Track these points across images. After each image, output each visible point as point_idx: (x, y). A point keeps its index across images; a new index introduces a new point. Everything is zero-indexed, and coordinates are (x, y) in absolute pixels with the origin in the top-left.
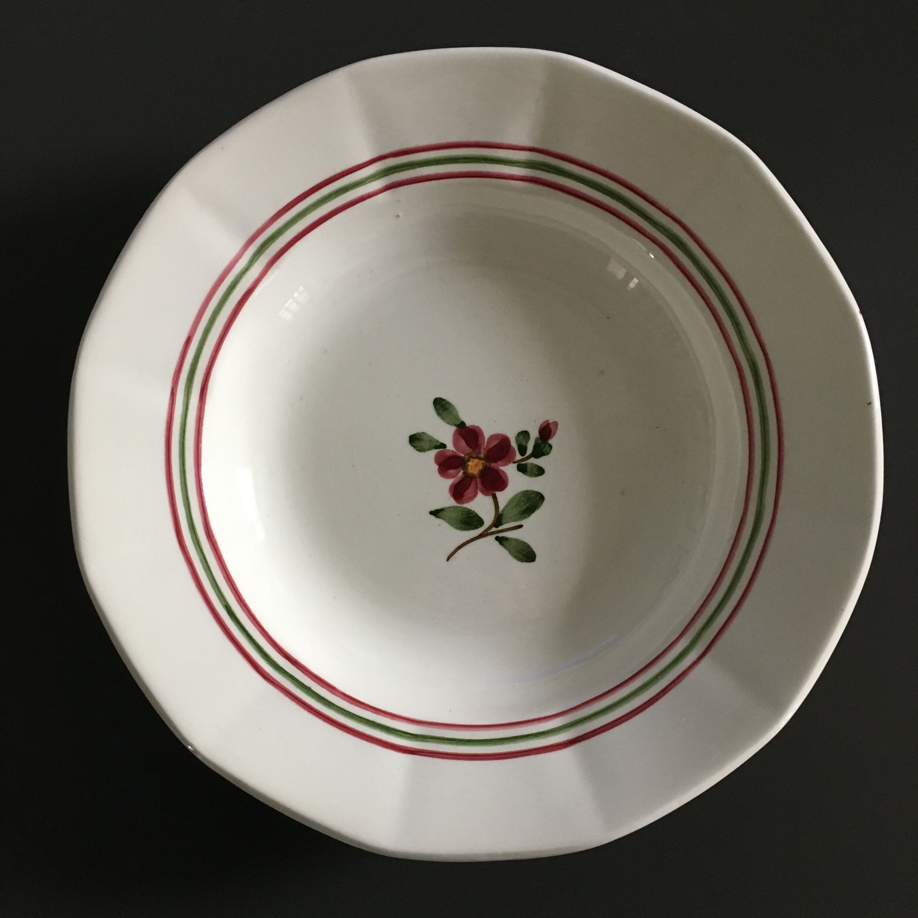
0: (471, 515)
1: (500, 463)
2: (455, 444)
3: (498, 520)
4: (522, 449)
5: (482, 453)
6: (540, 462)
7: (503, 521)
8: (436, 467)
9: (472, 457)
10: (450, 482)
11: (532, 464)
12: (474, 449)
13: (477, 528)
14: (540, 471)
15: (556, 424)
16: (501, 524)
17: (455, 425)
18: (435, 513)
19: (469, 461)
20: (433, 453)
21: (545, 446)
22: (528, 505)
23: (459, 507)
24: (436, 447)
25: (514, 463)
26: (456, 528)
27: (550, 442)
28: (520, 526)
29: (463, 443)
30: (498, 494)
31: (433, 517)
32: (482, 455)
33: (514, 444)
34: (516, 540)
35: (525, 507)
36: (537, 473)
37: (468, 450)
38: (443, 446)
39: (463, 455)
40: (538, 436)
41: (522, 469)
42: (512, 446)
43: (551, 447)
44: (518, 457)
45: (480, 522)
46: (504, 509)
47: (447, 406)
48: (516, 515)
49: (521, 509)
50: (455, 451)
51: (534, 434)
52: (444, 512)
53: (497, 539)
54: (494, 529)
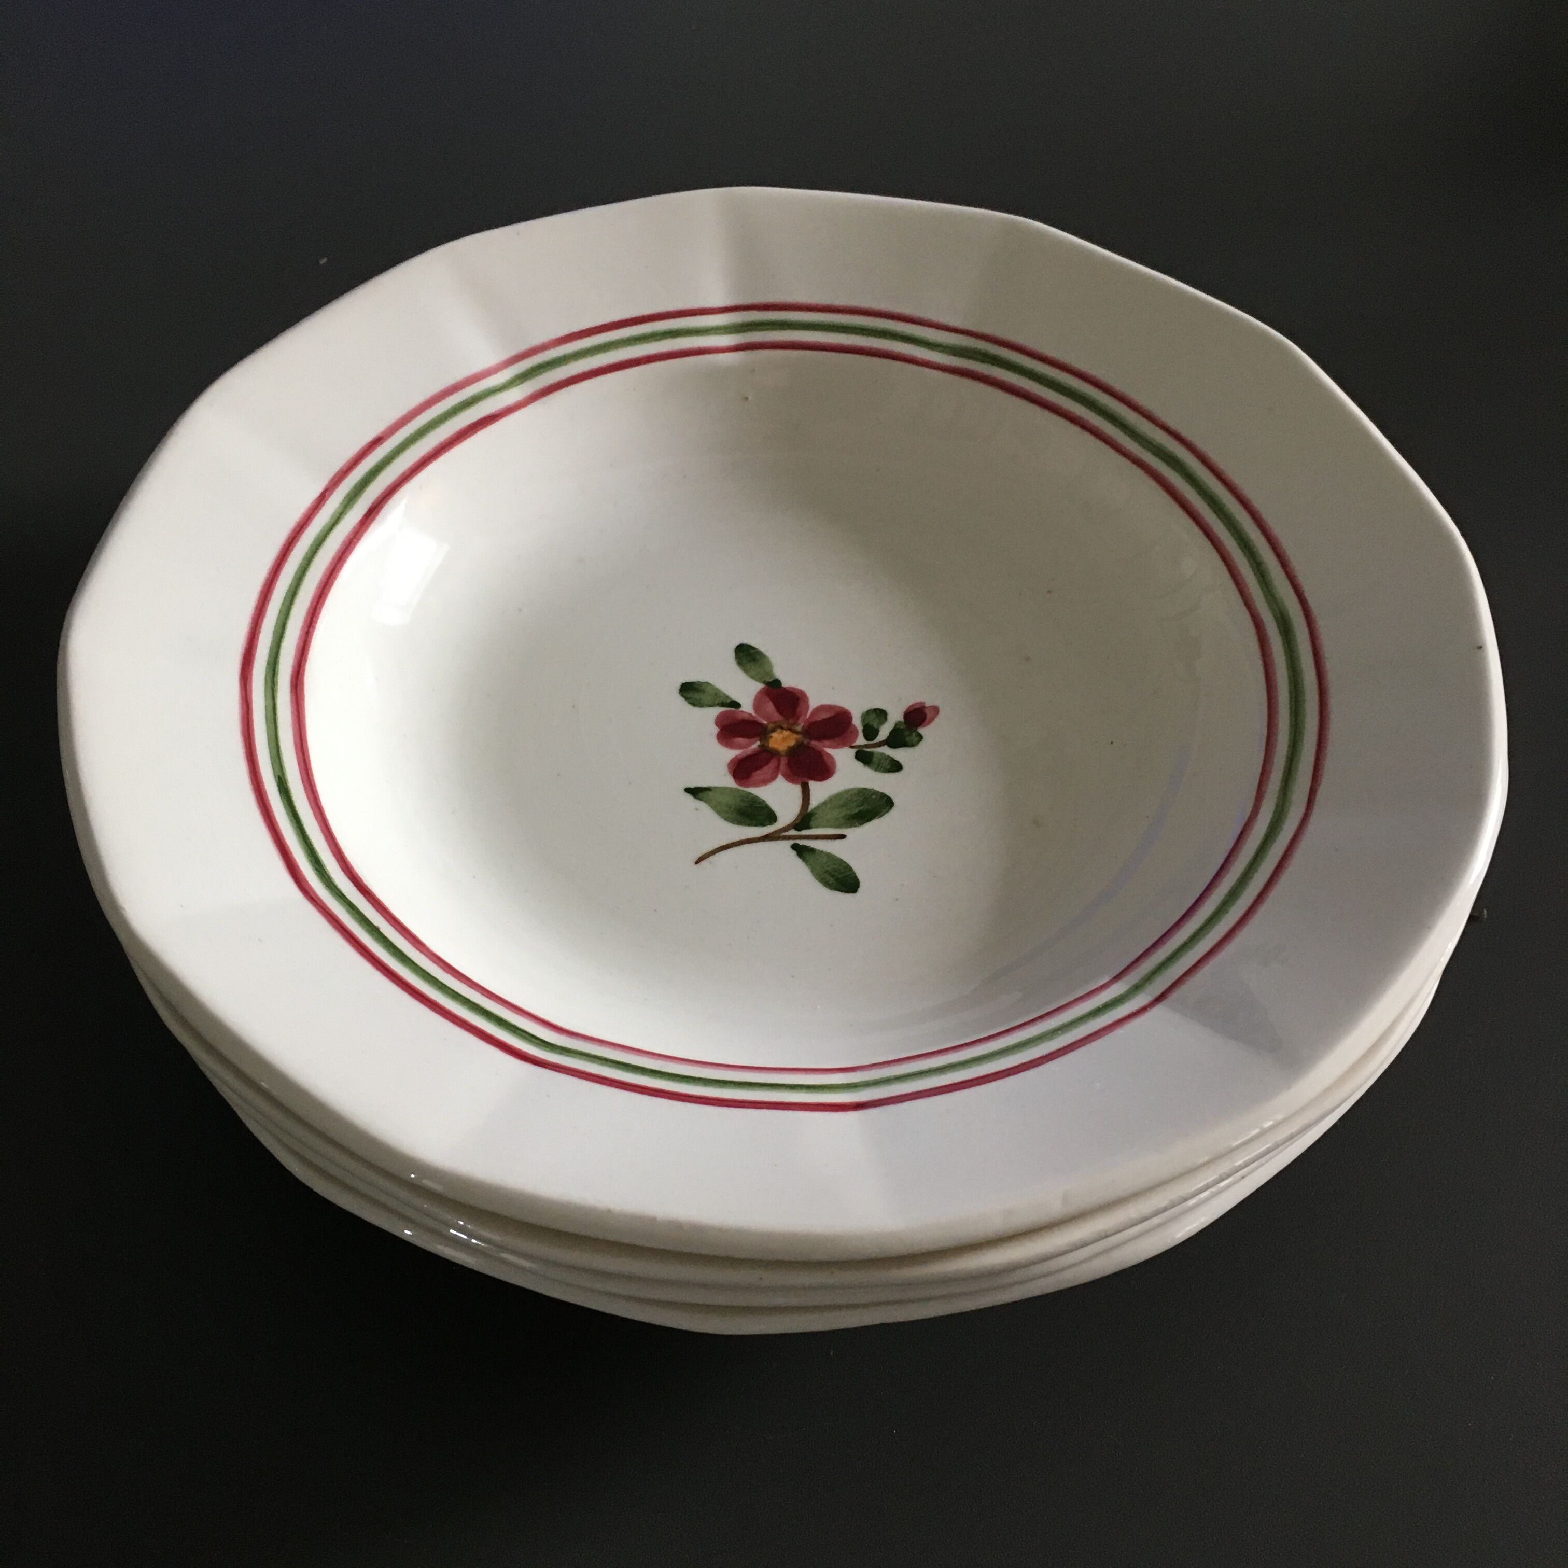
0: (758, 805)
1: (827, 743)
2: (757, 705)
3: (804, 820)
4: (871, 732)
5: (799, 724)
6: (898, 754)
7: (812, 823)
8: (716, 730)
9: (782, 728)
10: (731, 754)
11: (882, 754)
12: (787, 718)
13: (763, 825)
14: (896, 767)
15: (936, 710)
16: (808, 827)
17: (764, 682)
18: (695, 792)
19: (773, 730)
20: (717, 711)
21: (911, 735)
22: (861, 808)
23: (739, 790)
24: (722, 705)
25: (852, 747)
26: (726, 819)
27: (921, 730)
28: (842, 837)
29: (770, 707)
30: (813, 785)
31: (689, 798)
32: (799, 728)
33: (857, 722)
34: (829, 856)
35: (857, 811)
36: (888, 767)
37: (777, 717)
38: (736, 705)
39: (765, 722)
40: (901, 719)
41: (864, 757)
42: (854, 726)
43: (920, 737)
44: (861, 740)
45: (771, 817)
46: (818, 808)
47: (758, 657)
48: (837, 819)
49: (849, 812)
50: (754, 714)
51: (895, 716)
52: (710, 793)
53: (795, 847)
54: (793, 832)
